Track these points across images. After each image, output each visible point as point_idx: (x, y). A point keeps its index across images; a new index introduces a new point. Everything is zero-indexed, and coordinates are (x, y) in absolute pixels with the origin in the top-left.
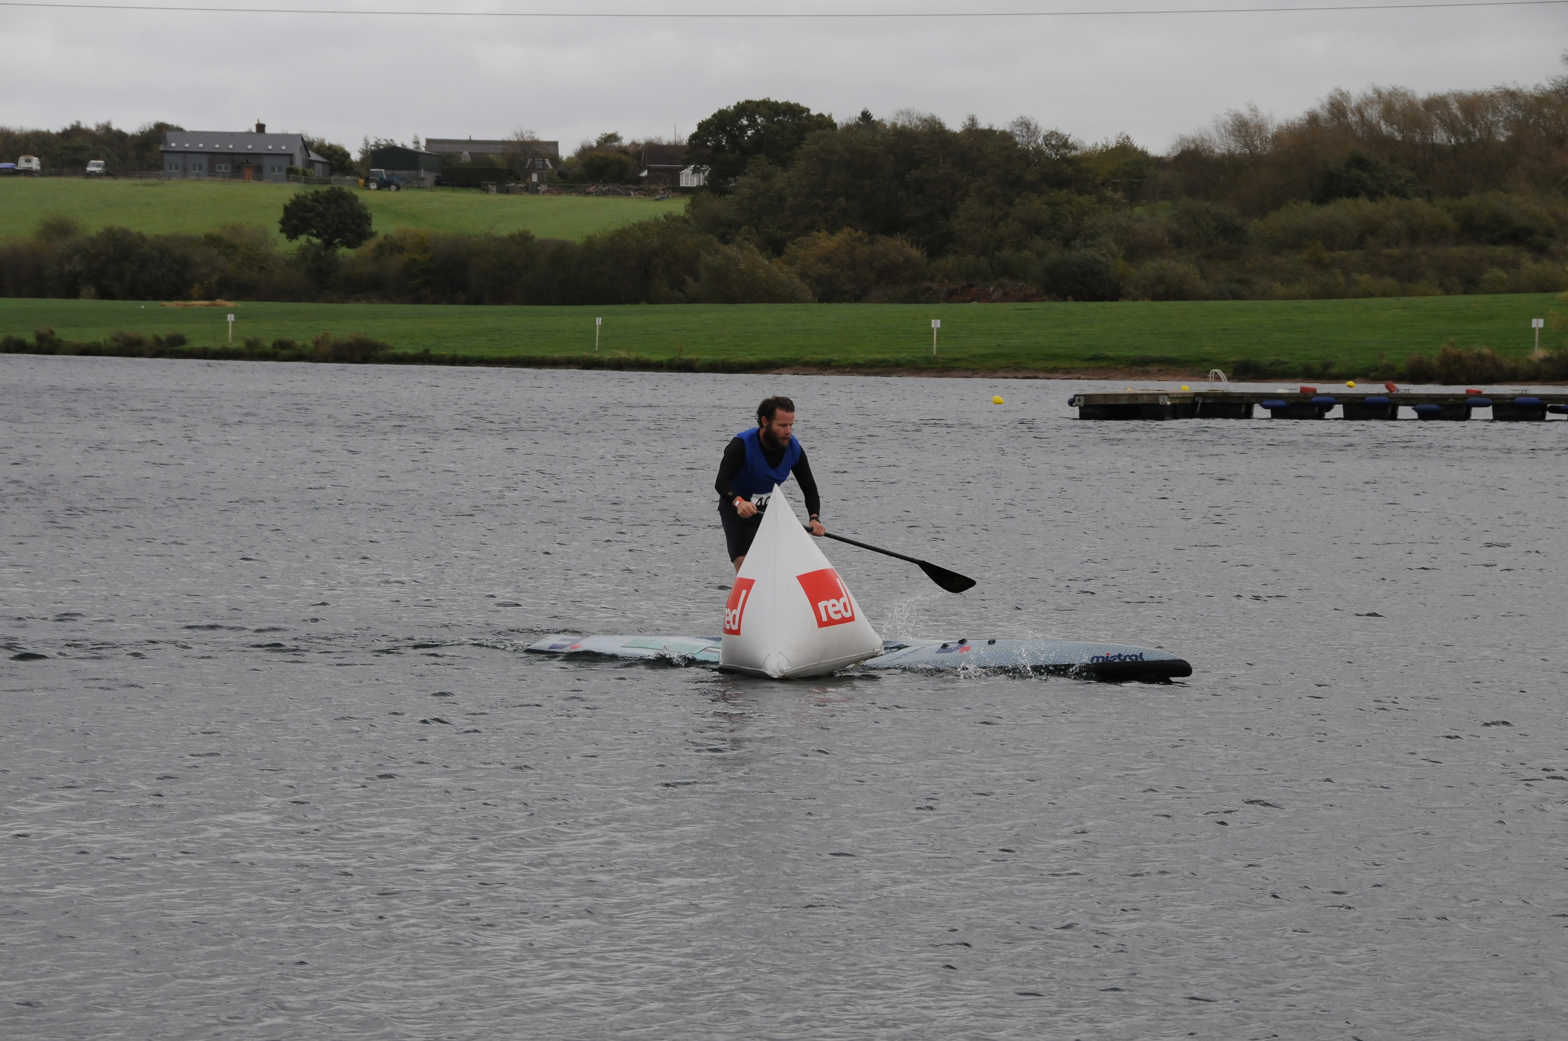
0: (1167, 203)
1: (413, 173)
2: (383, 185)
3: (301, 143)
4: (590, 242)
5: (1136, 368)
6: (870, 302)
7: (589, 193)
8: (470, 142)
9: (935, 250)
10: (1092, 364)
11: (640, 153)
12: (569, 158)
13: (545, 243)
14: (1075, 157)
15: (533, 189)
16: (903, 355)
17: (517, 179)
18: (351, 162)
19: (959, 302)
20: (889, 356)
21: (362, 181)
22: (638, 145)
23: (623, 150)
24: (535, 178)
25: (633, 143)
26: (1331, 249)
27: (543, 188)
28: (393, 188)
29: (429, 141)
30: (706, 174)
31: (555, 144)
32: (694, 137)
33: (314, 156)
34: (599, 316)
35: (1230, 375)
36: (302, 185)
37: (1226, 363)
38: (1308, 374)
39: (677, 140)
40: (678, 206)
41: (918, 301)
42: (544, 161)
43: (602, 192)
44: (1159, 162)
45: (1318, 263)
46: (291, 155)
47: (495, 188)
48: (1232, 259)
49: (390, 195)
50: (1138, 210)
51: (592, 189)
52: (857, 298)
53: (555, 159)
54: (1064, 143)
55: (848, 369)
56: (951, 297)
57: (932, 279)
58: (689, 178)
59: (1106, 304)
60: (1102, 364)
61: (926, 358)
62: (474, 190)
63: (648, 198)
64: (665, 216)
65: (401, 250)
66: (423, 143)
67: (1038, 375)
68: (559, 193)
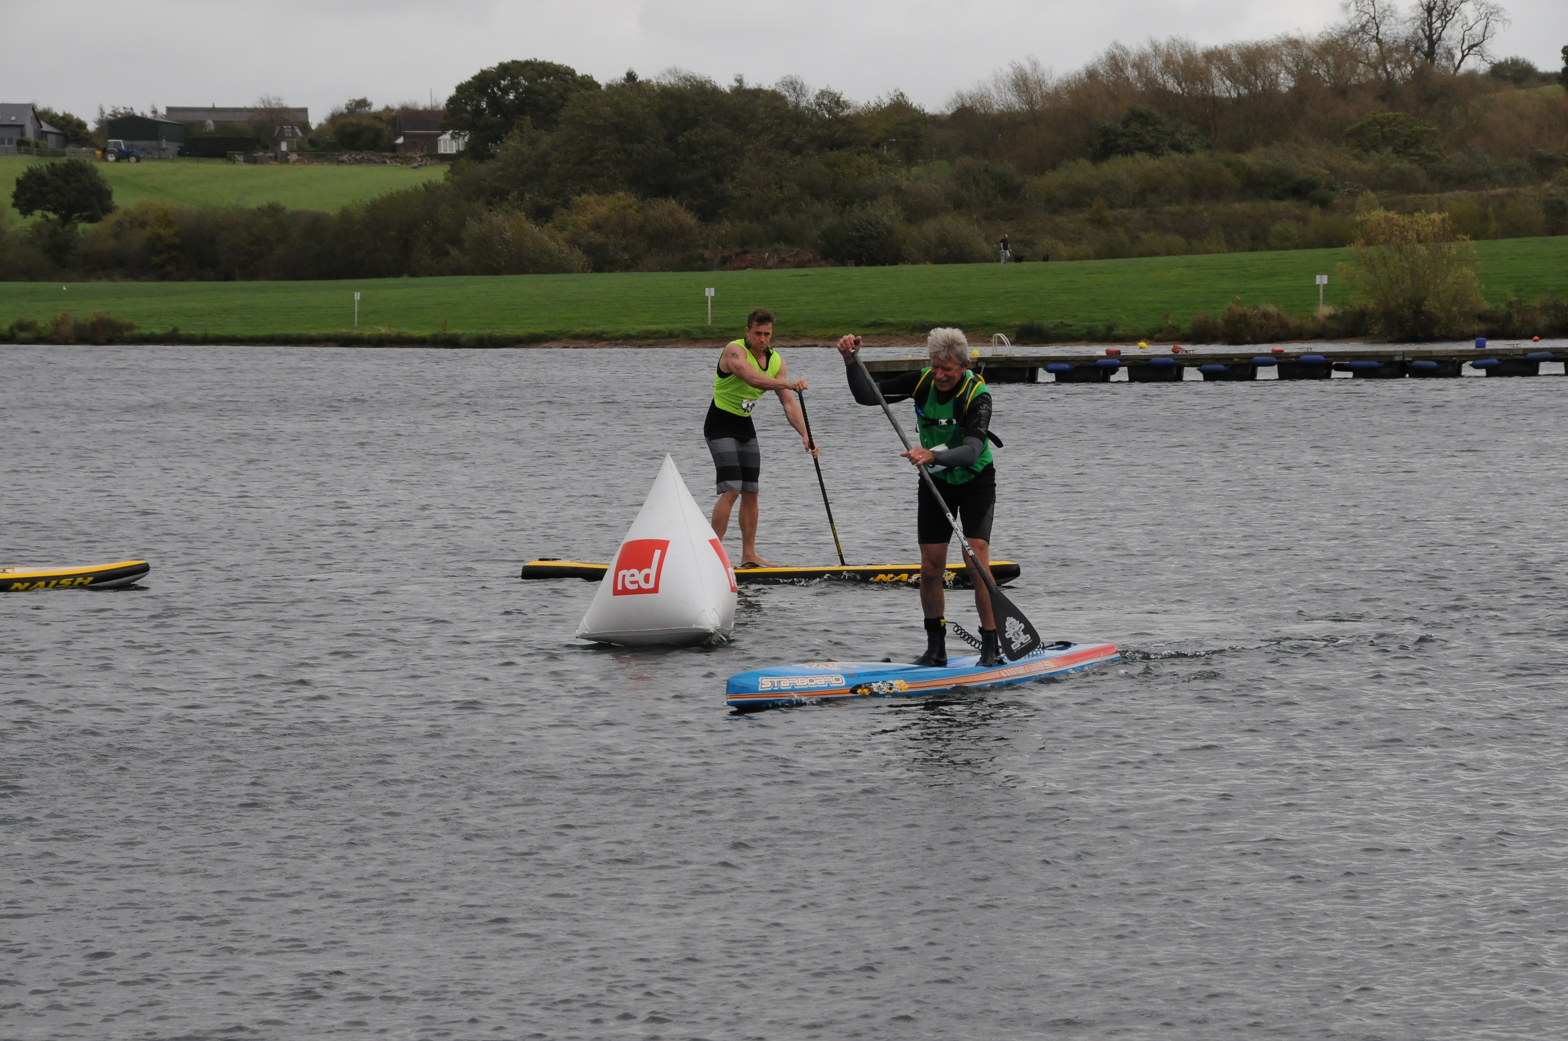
0: (945, 163)
1: (154, 143)
2: (122, 156)
3: (31, 114)
4: (345, 215)
5: (917, 334)
6: (642, 271)
7: (342, 162)
8: (213, 110)
9: (707, 215)
10: (872, 331)
11: (395, 118)
12: (320, 125)
13: (296, 215)
14: (848, 116)
15: (282, 159)
16: (678, 326)
17: (266, 148)
18: (87, 133)
19: (734, 269)
20: (661, 327)
21: (99, 153)
22: (393, 110)
23: (377, 116)
24: (284, 147)
25: (387, 109)
26: (1112, 206)
27: (294, 157)
28: (133, 159)
29: (169, 109)
30: (466, 139)
31: (304, 111)
32: (451, 100)
33: (46, 127)
34: (357, 291)
35: (1013, 339)
36: (36, 157)
37: (1008, 327)
38: (1092, 338)
39: (434, 104)
40: (437, 174)
41: (693, 270)
42: (293, 129)
43: (356, 160)
44: (935, 120)
45: (1099, 222)
46: (22, 126)
47: (241, 158)
48: (1012, 219)
49: (130, 167)
50: (915, 170)
51: (345, 157)
52: (628, 267)
53: (305, 126)
54: (837, 102)
55: (620, 342)
56: (725, 263)
57: (705, 247)
58: (448, 144)
59: (887, 268)
60: (882, 330)
61: (702, 328)
62: (219, 160)
63: (405, 166)
64: (424, 185)
65: (143, 225)
66: (162, 111)
67: (817, 343)
68: (311, 162)
